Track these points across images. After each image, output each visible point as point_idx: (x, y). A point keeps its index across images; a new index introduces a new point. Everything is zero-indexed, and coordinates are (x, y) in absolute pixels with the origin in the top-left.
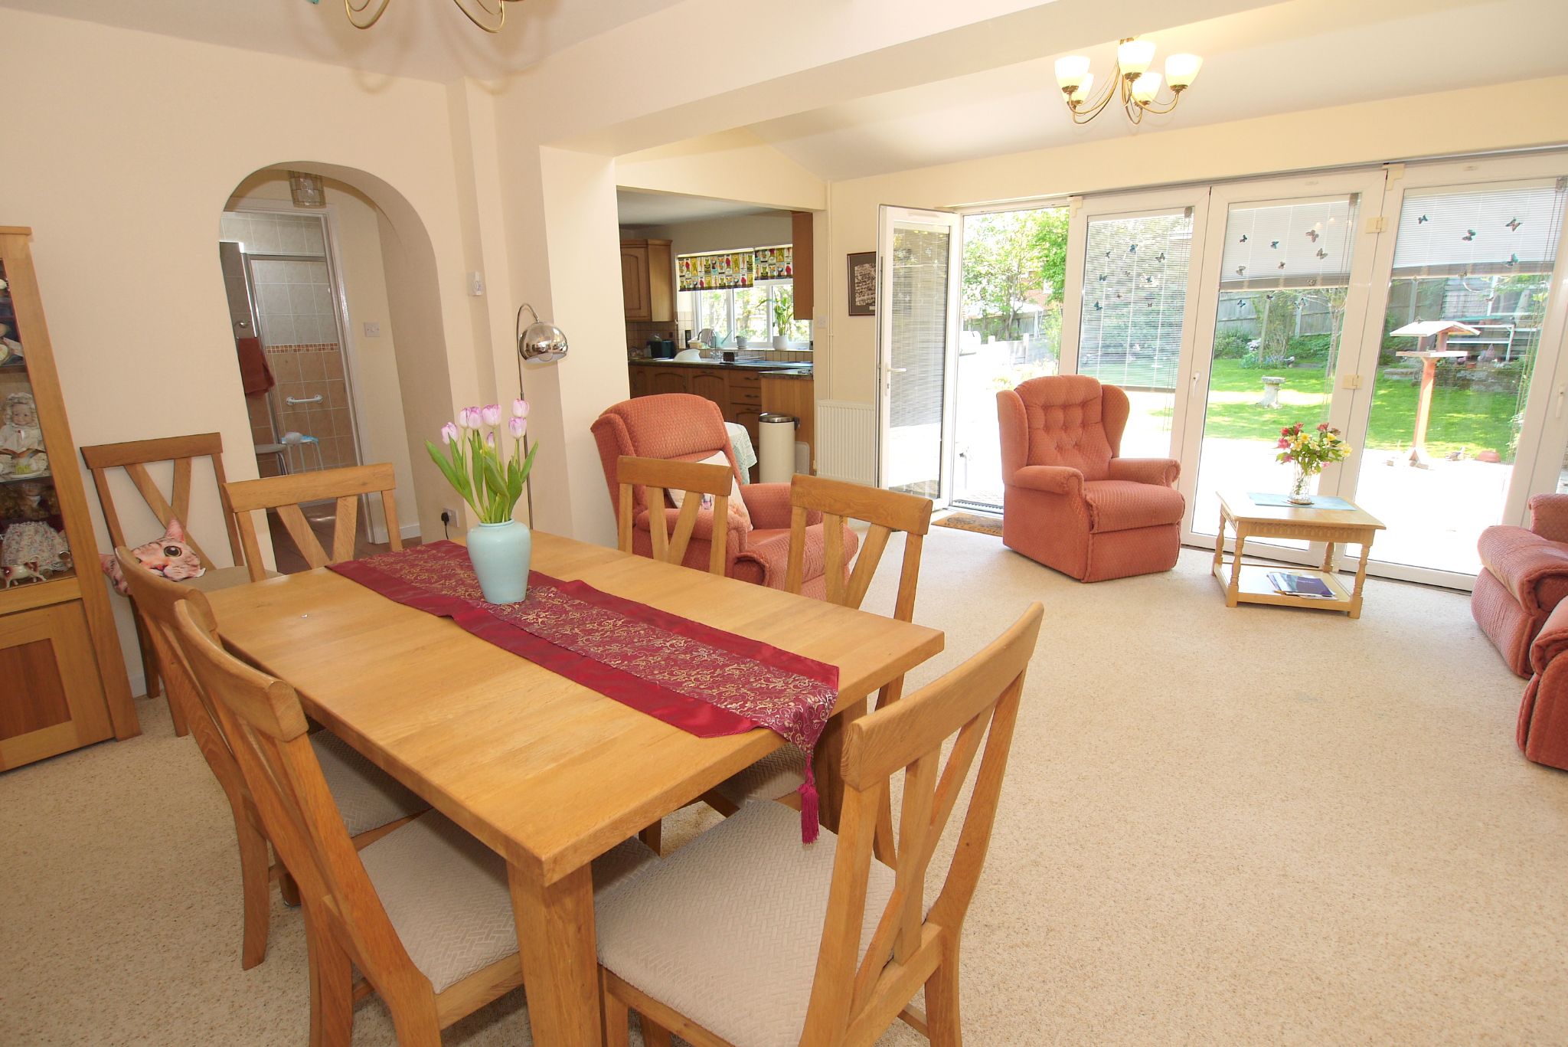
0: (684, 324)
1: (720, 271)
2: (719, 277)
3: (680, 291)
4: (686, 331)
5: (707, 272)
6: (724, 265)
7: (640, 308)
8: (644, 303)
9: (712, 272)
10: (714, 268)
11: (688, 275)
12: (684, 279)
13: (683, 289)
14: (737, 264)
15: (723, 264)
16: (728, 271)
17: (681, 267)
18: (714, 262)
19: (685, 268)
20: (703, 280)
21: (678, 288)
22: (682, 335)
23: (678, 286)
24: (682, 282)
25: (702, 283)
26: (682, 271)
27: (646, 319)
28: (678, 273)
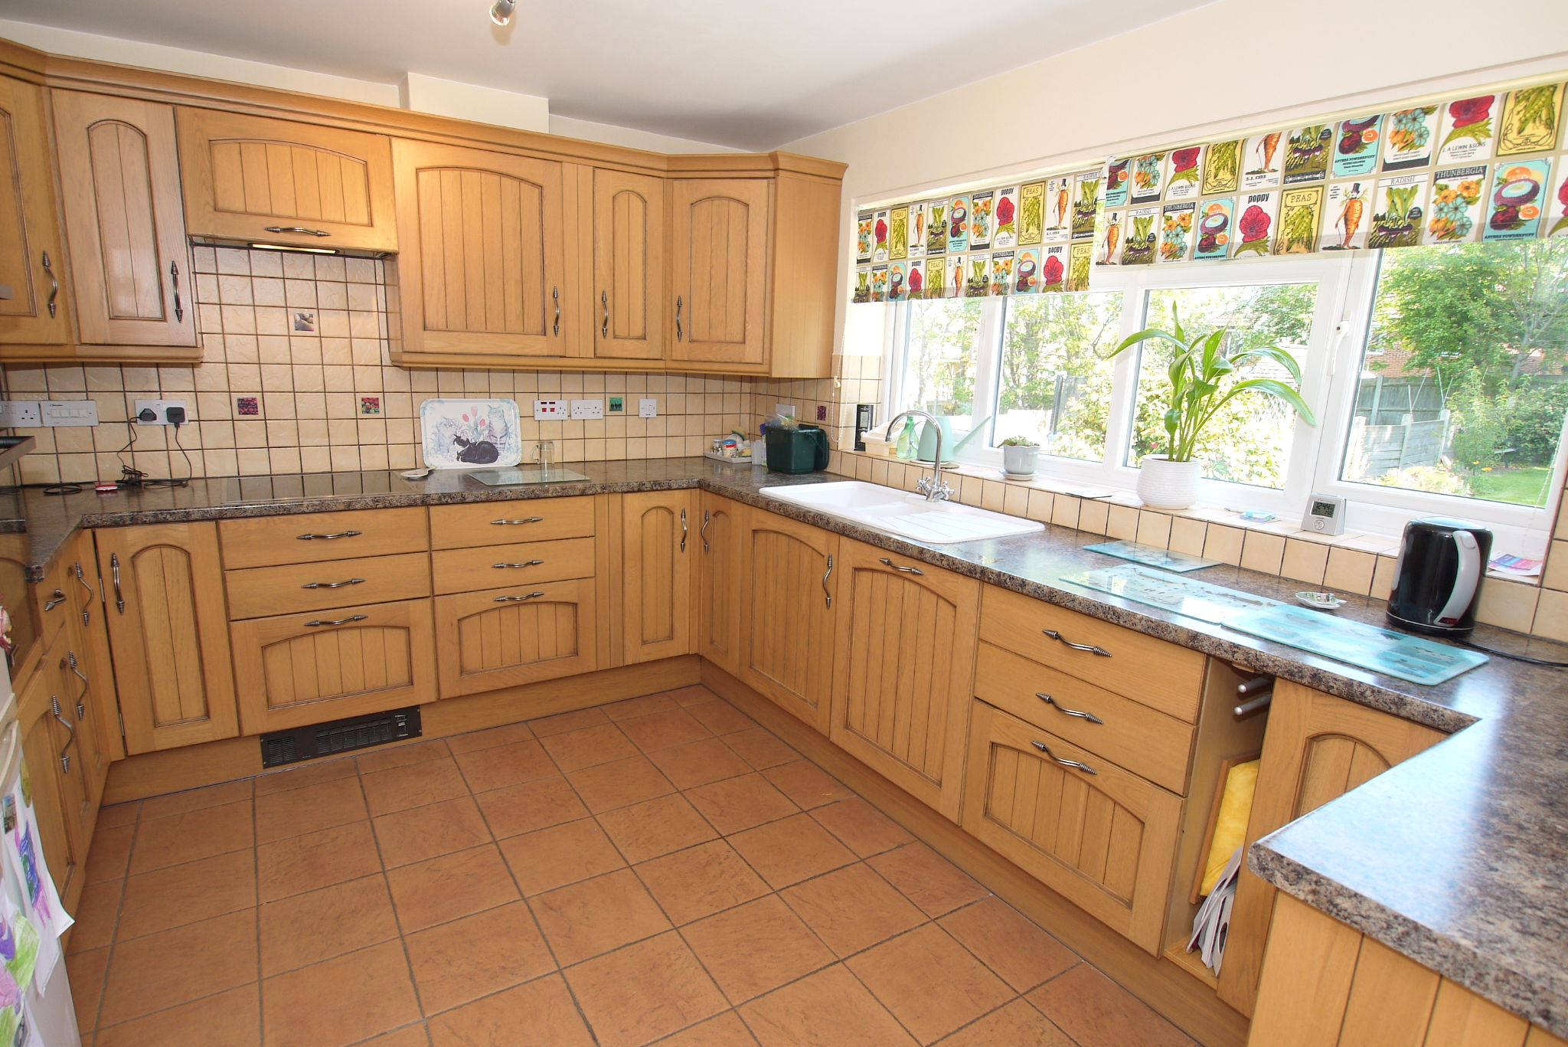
0: (853, 389)
1: (974, 240)
2: (968, 259)
3: (855, 301)
4: (860, 408)
5: (936, 247)
6: (992, 220)
7: (744, 342)
8: (755, 332)
9: (950, 247)
10: (956, 232)
11: (878, 255)
12: (868, 267)
13: (862, 297)
14: (1035, 218)
15: (988, 220)
16: (1004, 240)
17: (863, 232)
18: (958, 215)
19: (872, 239)
20: (921, 270)
21: (852, 294)
22: (849, 416)
23: (851, 282)
24: (862, 277)
25: (915, 279)
26: (863, 246)
27: (759, 369)
28: (852, 251)
